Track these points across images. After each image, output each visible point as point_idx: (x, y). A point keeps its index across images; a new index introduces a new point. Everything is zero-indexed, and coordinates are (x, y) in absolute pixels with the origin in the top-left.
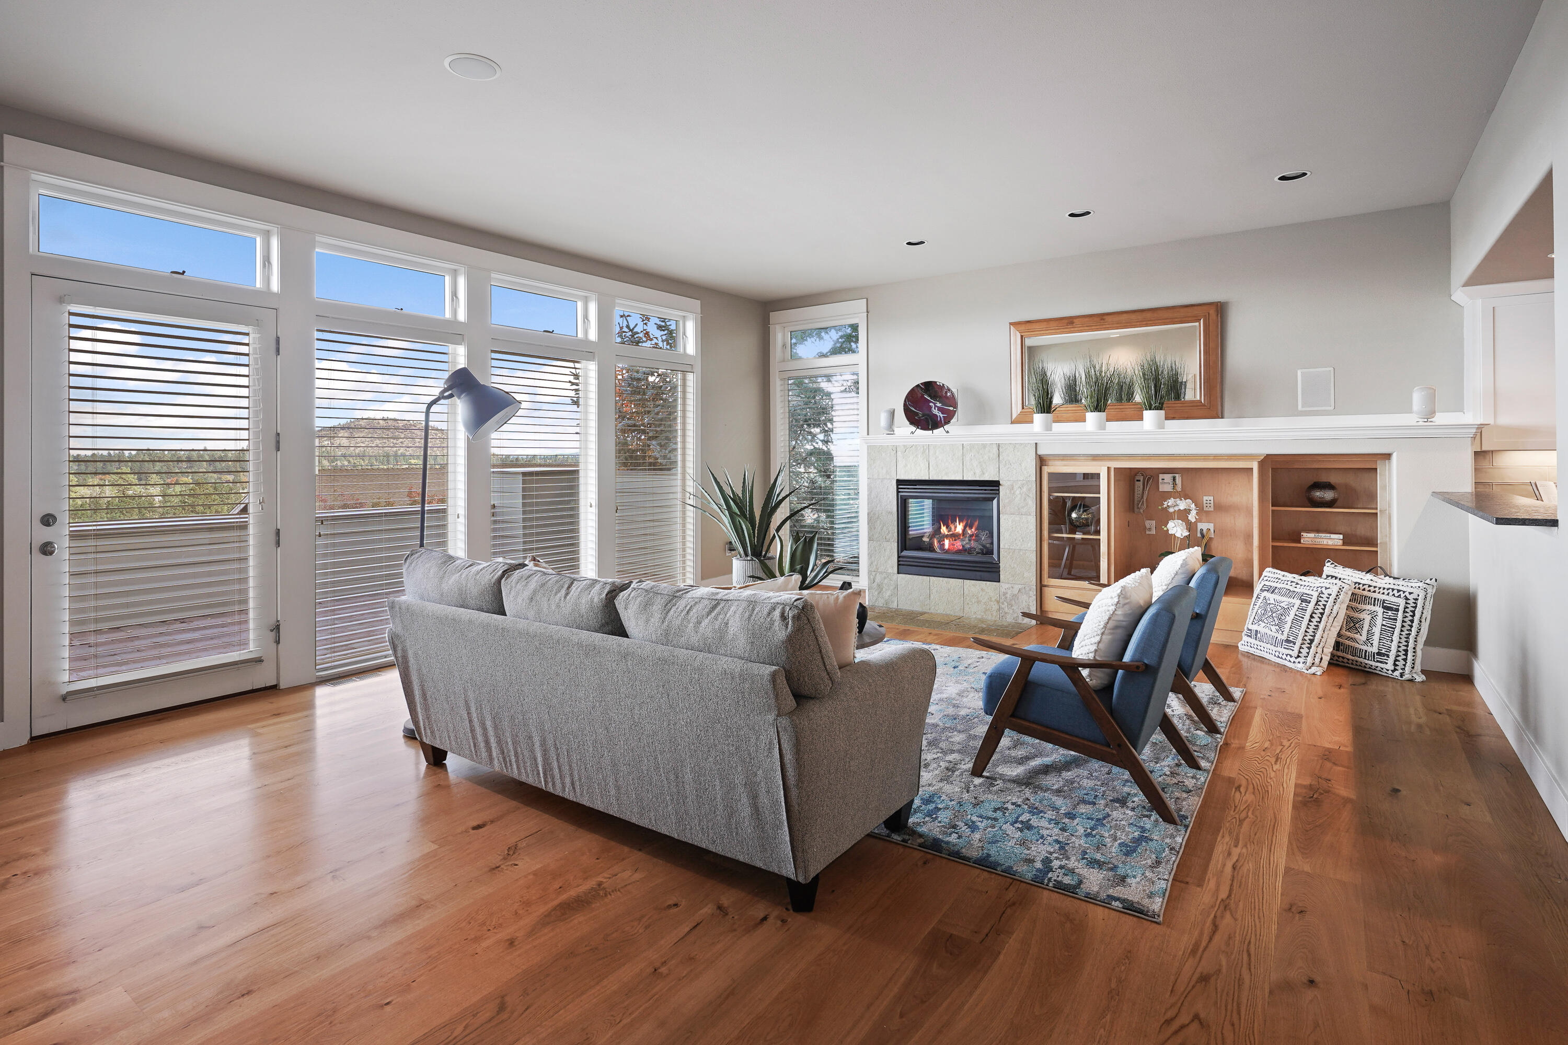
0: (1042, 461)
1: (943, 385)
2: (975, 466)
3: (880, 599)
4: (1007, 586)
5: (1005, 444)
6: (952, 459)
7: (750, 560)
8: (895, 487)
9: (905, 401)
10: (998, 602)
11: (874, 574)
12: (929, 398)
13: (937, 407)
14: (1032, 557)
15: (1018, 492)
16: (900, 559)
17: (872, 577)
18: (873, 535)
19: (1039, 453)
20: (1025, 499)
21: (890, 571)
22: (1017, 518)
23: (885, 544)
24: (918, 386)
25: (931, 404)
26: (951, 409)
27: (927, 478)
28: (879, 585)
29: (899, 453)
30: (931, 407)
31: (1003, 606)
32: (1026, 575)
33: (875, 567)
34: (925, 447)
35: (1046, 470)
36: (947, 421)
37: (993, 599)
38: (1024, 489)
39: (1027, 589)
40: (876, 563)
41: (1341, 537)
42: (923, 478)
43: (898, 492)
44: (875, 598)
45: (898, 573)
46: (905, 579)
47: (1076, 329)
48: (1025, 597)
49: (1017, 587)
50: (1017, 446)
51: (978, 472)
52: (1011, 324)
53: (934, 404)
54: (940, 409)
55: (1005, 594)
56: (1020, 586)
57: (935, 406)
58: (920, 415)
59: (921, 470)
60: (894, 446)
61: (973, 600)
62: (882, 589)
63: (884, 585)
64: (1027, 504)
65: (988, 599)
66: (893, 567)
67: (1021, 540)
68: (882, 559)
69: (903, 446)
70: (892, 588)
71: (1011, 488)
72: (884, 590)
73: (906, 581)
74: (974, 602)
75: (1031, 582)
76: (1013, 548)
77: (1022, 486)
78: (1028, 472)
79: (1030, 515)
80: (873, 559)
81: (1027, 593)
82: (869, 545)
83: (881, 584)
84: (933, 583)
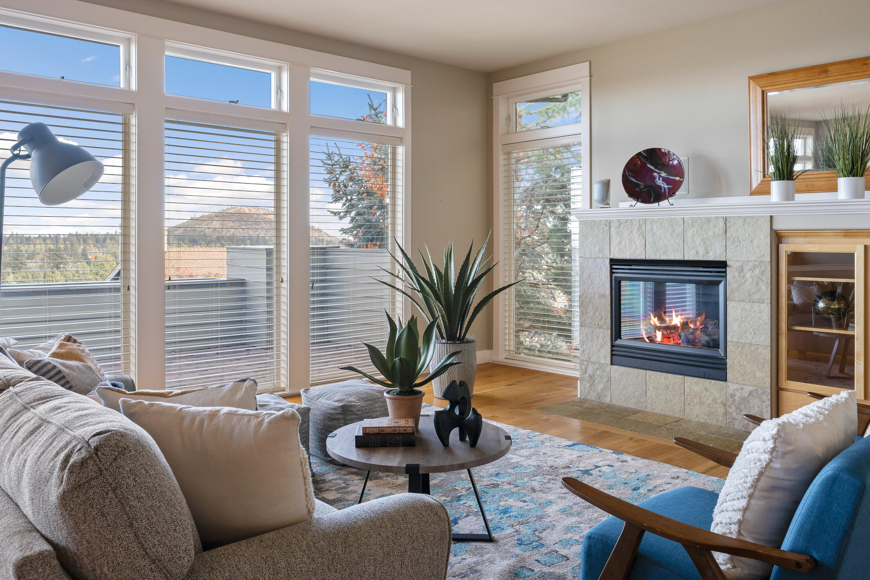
0: (779, 237)
1: (669, 152)
2: (698, 243)
3: (592, 392)
4: (735, 386)
5: (734, 217)
6: (672, 236)
7: (444, 343)
8: (609, 267)
9: (624, 171)
10: (724, 405)
11: (585, 363)
12: (652, 168)
13: (662, 177)
14: (766, 354)
15: (748, 275)
16: (614, 348)
17: (583, 367)
18: (585, 320)
19: (776, 227)
20: (757, 284)
21: (603, 361)
22: (748, 306)
23: (598, 331)
24: (639, 154)
25: (655, 174)
26: (678, 178)
27: (643, 258)
28: (590, 377)
29: (613, 229)
30: (654, 178)
31: (730, 410)
32: (758, 374)
33: (587, 356)
34: (641, 222)
35: (786, 248)
36: (672, 193)
37: (719, 401)
38: (757, 272)
39: (760, 392)
40: (588, 351)
42: (639, 258)
43: (612, 273)
44: (587, 391)
45: (612, 364)
46: (618, 371)
47: (830, 78)
48: (756, 401)
49: (747, 389)
50: (748, 220)
51: (701, 251)
52: (750, 78)
53: (659, 174)
54: (665, 180)
55: (733, 396)
56: (751, 388)
57: (660, 176)
58: (642, 187)
59: (636, 248)
60: (607, 220)
61: (695, 401)
62: (594, 381)
63: (596, 377)
64: (759, 290)
65: (713, 400)
66: (605, 357)
67: (753, 333)
68: (594, 347)
69: (619, 221)
70: (604, 380)
71: (741, 270)
72: (596, 382)
73: (620, 374)
74: (696, 402)
75: (765, 383)
76: (743, 341)
77: (754, 268)
78: (761, 252)
79: (763, 302)
80: (585, 346)
81: (759, 397)
82: (581, 331)
83: (594, 375)
84: (650, 378)
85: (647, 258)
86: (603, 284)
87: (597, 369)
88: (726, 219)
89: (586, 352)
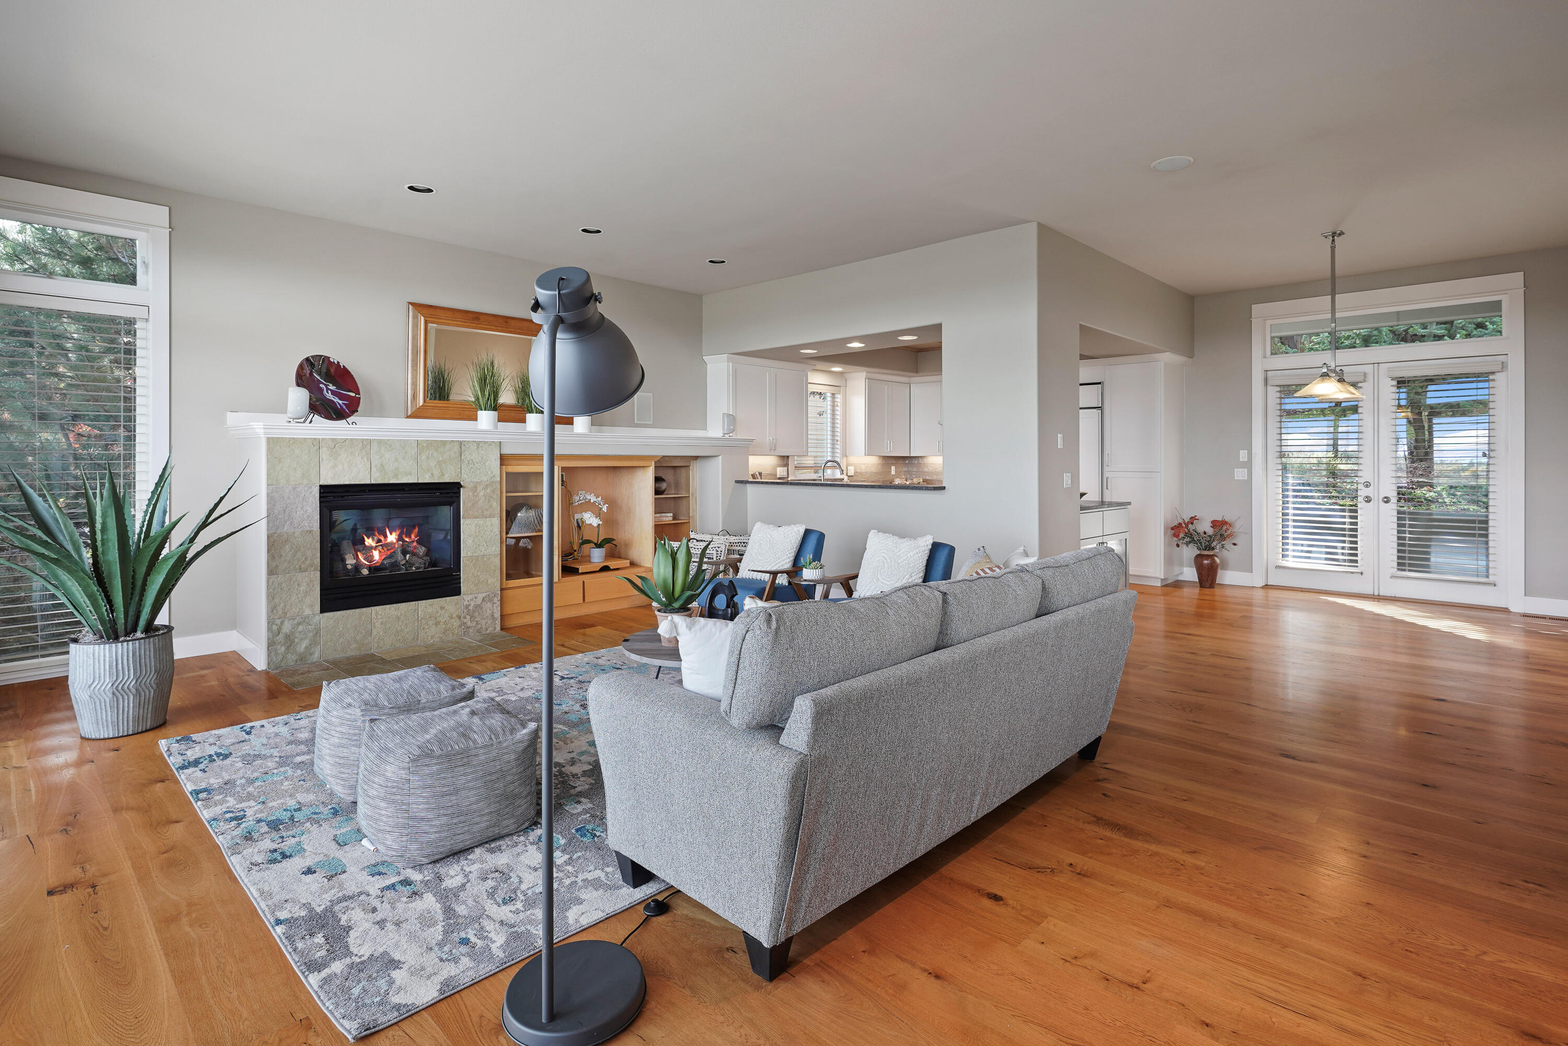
0: (504, 459)
1: (338, 362)
2: (433, 466)
3: (288, 656)
4: (470, 597)
5: (468, 441)
6: (404, 458)
8: (318, 495)
9: (299, 370)
10: (459, 617)
11: (278, 622)
12: (318, 378)
13: (331, 390)
14: (497, 561)
15: (482, 493)
17: (275, 627)
18: (277, 567)
20: (489, 501)
21: (307, 612)
22: (477, 522)
23: (299, 576)
24: (307, 360)
25: (322, 386)
26: (353, 394)
28: (288, 636)
29: (324, 450)
30: (322, 390)
31: (465, 621)
33: (280, 613)
34: (365, 443)
35: (506, 469)
36: (352, 411)
37: (454, 616)
38: (488, 490)
39: (491, 595)
40: (282, 605)
41: (672, 515)
42: (363, 482)
43: (322, 502)
44: (280, 657)
45: (323, 612)
46: (334, 618)
48: (489, 605)
49: (481, 596)
50: (481, 444)
51: (437, 472)
52: (410, 303)
53: (326, 386)
54: (333, 393)
55: (467, 607)
56: (484, 595)
57: (328, 389)
59: (359, 472)
60: (315, 439)
61: (430, 623)
62: (293, 642)
63: (297, 635)
65: (449, 617)
66: (312, 606)
67: (485, 545)
68: (293, 598)
69: (333, 440)
70: (311, 634)
71: (475, 489)
72: (296, 641)
73: (335, 621)
74: (431, 624)
75: (495, 587)
76: (477, 554)
77: (486, 487)
78: (492, 473)
79: (494, 517)
80: (277, 600)
81: (491, 600)
82: (271, 581)
83: (292, 633)
84: (377, 614)
85: (373, 482)
86: (308, 517)
87: (299, 624)
88: (461, 443)
89: (280, 608)
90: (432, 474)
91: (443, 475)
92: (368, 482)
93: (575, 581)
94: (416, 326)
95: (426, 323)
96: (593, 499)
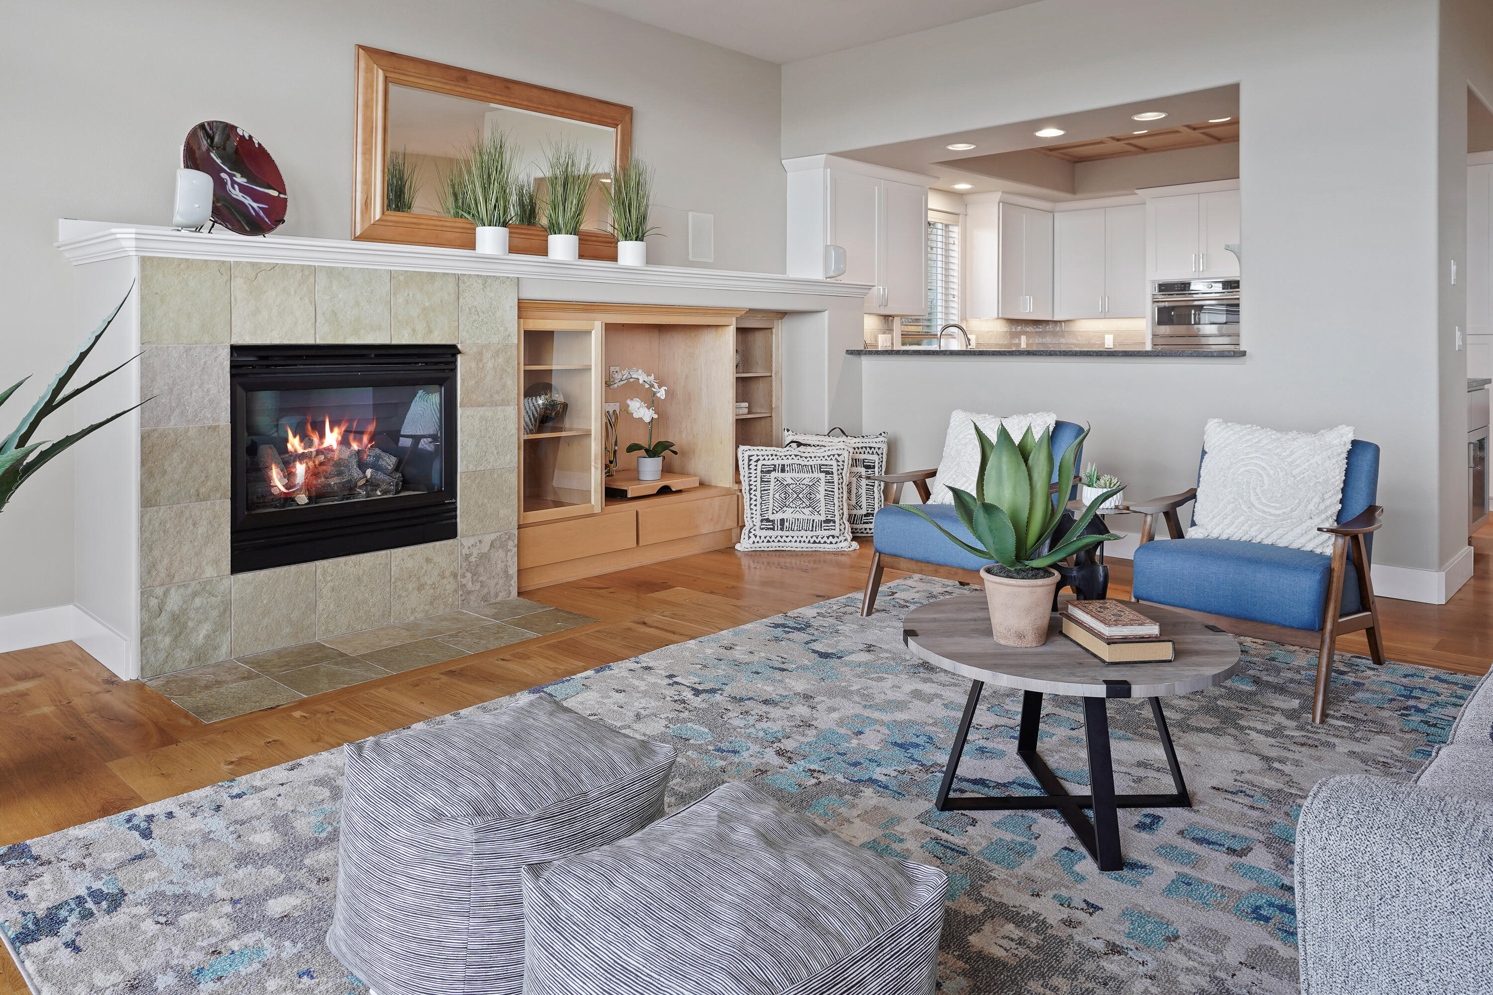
0: (523, 308)
1: (250, 137)
2: (415, 315)
4: (472, 541)
5: (470, 275)
6: (369, 301)
8: (228, 363)
10: (455, 576)
11: (159, 591)
12: (219, 161)
13: (239, 184)
15: (490, 364)
16: (240, 538)
17: (154, 602)
18: (157, 492)
20: (501, 378)
21: (209, 572)
22: (489, 414)
23: (196, 510)
24: (203, 127)
25: (223, 175)
26: (274, 193)
28: (175, 618)
29: (238, 282)
30: (226, 183)
31: (464, 581)
32: (502, 512)
33: (162, 575)
34: (307, 272)
36: (274, 220)
37: (447, 573)
38: (501, 360)
39: (505, 537)
40: (166, 562)
41: (747, 404)
42: (303, 342)
43: (232, 377)
44: (162, 656)
45: (232, 573)
46: (250, 582)
48: (501, 553)
49: (488, 539)
50: (490, 281)
51: (420, 328)
52: (360, 46)
53: (231, 176)
55: (467, 557)
56: (493, 536)
57: (233, 183)
59: (295, 321)
60: (223, 262)
61: (410, 586)
62: (184, 626)
63: (192, 614)
64: (504, 386)
65: (439, 575)
66: (216, 562)
67: (495, 452)
68: (185, 549)
69: (253, 265)
70: (215, 613)
71: (479, 356)
72: (190, 624)
73: (256, 587)
74: (411, 589)
75: (510, 523)
76: (482, 468)
77: (497, 354)
78: (506, 329)
79: (509, 405)
80: (157, 553)
81: (504, 546)
82: (146, 519)
83: (184, 611)
84: (324, 573)
85: (319, 341)
86: (211, 401)
87: (195, 594)
88: (458, 278)
89: (162, 568)
90: (414, 330)
91: (430, 331)
92: (311, 341)
93: (624, 510)
94: (370, 86)
95: (386, 79)
96: (642, 377)
